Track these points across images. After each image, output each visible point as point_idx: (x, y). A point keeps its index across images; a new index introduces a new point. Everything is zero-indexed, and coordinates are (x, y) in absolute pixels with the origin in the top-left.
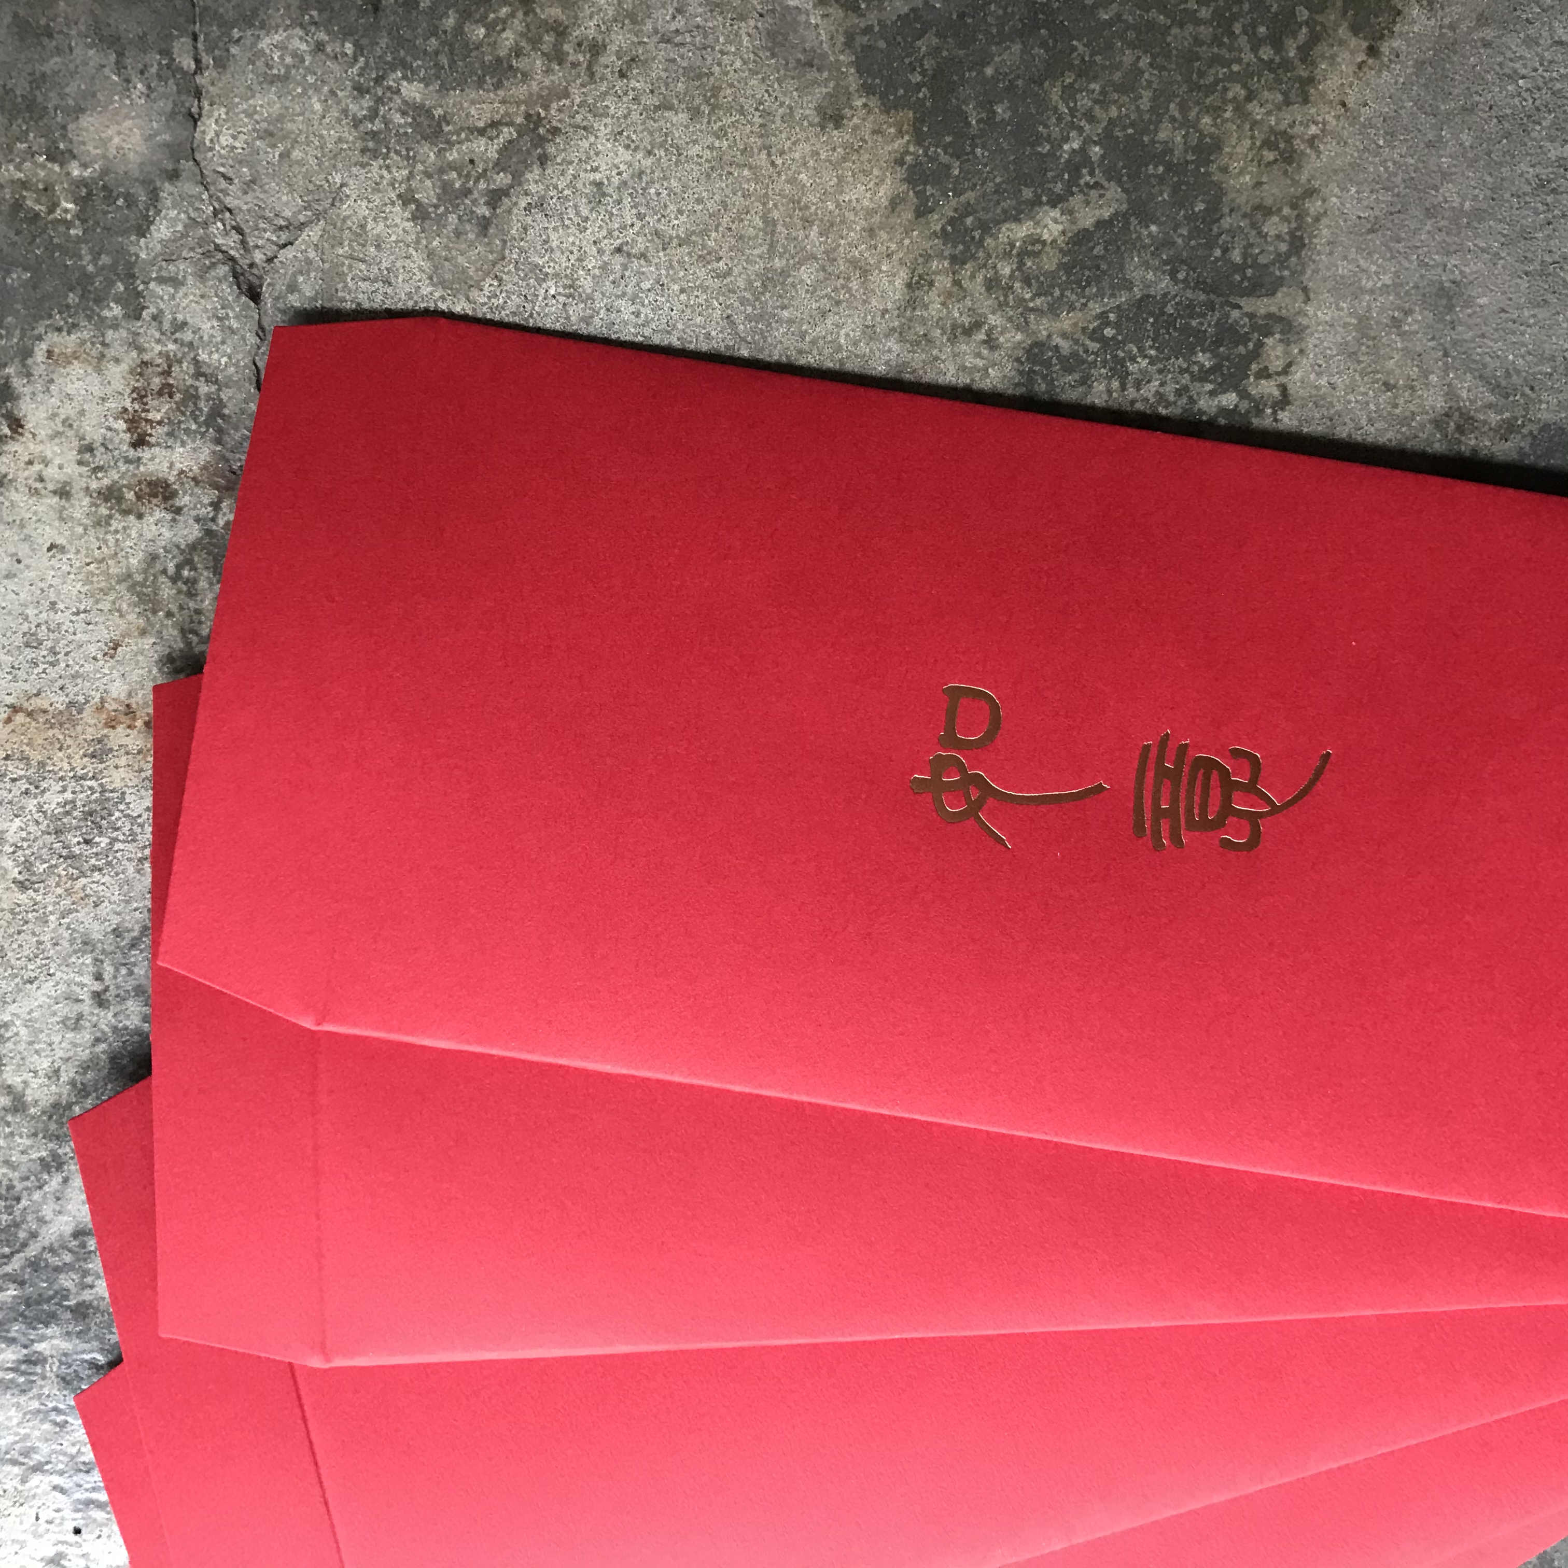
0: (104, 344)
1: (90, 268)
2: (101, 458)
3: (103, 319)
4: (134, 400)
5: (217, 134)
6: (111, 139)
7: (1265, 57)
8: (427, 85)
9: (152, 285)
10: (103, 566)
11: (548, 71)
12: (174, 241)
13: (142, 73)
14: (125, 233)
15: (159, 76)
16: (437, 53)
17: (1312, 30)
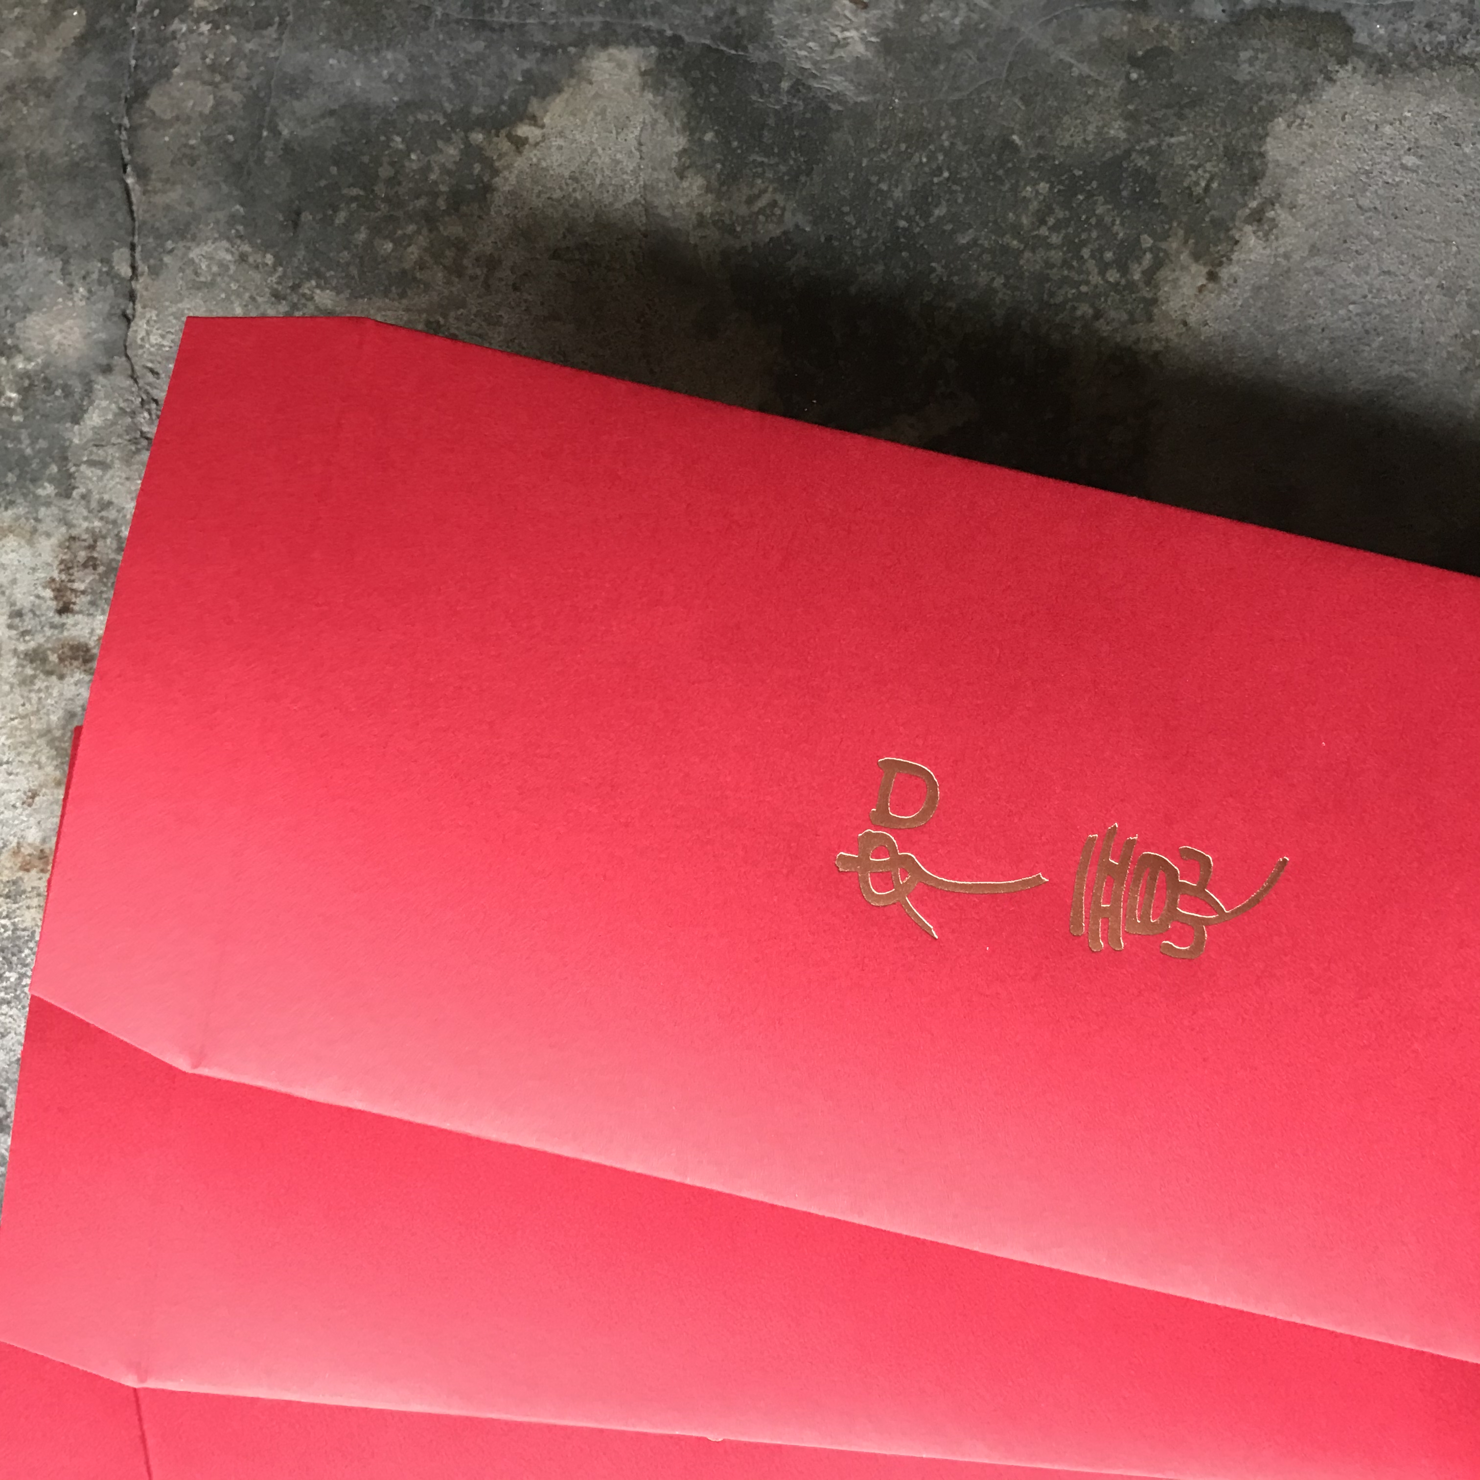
0: (37, 520)
1: (29, 451)
2: (29, 623)
3: (37, 497)
4: (61, 571)
5: (148, 333)
6: (53, 336)
7: (1111, 280)
8: (338, 293)
9: (83, 468)
10: (26, 721)
11: (449, 283)
12: (104, 428)
13: (84, 278)
14: (60, 420)
15: (100, 282)
16: (348, 264)
17: (1156, 257)
